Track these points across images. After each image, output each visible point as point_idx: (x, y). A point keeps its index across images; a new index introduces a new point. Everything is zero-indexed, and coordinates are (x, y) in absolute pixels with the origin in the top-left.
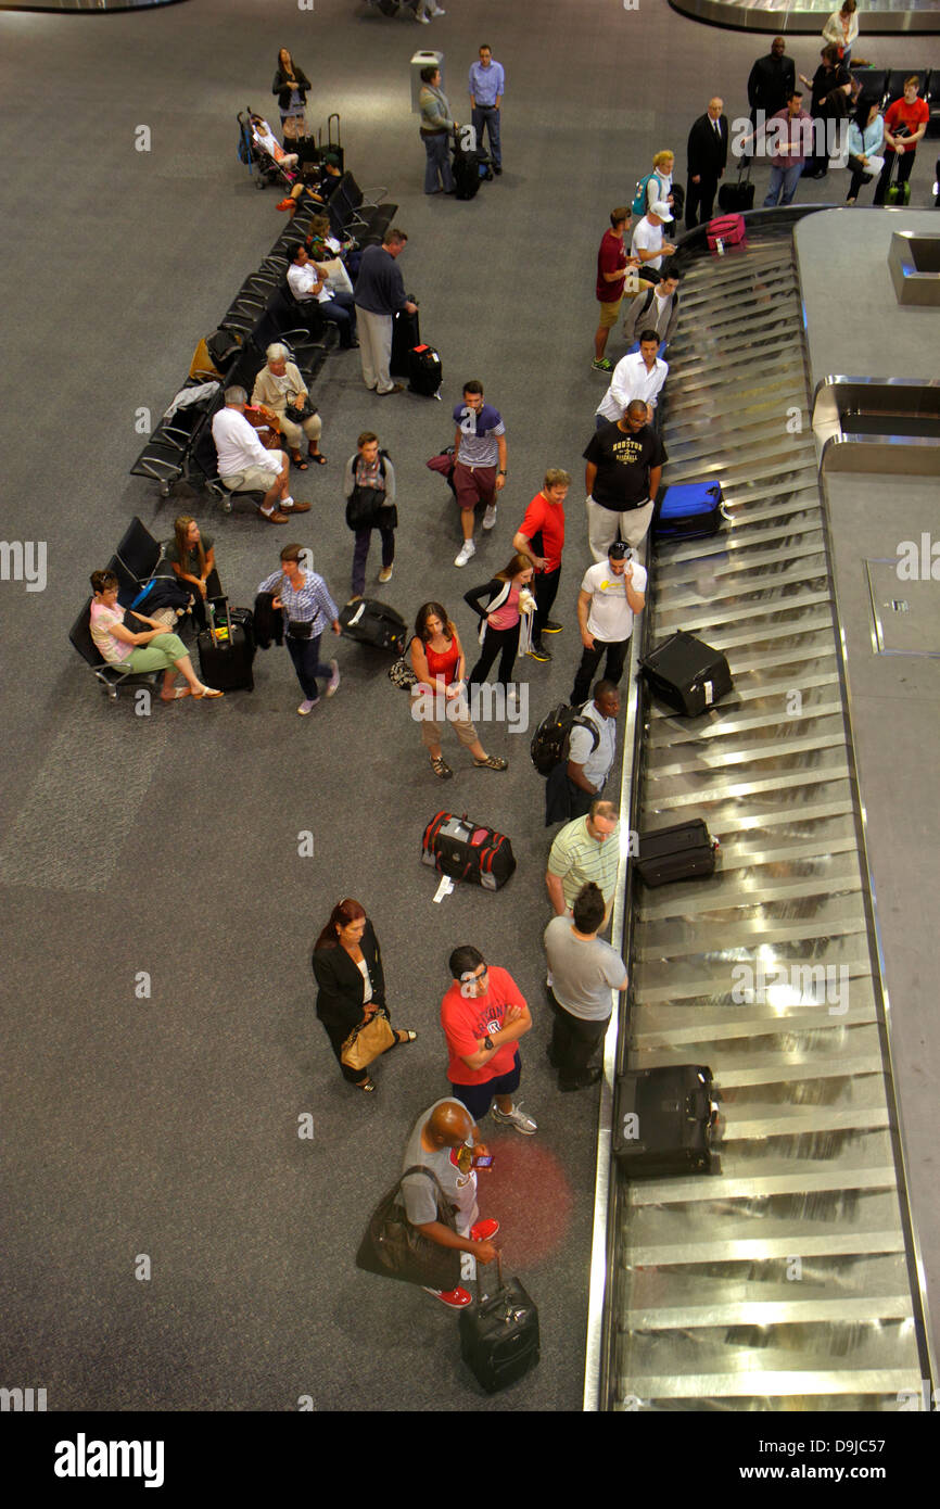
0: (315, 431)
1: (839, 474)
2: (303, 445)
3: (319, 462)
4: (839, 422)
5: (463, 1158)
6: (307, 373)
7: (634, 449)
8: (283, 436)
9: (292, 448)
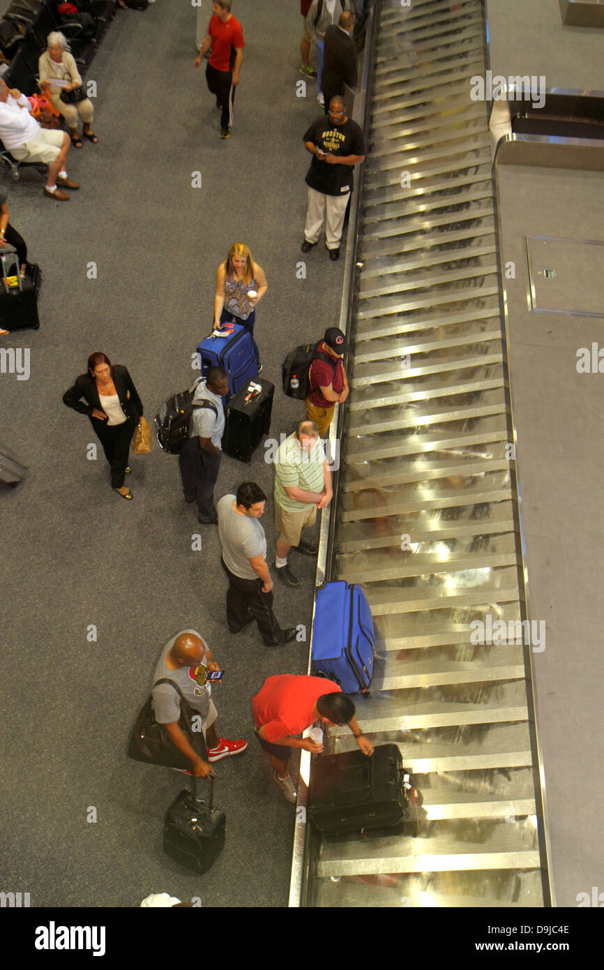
0: (88, 115)
1: (508, 166)
2: (79, 125)
3: (92, 140)
4: (510, 123)
5: (199, 674)
6: (81, 63)
7: (338, 138)
8: (62, 118)
9: (70, 128)
